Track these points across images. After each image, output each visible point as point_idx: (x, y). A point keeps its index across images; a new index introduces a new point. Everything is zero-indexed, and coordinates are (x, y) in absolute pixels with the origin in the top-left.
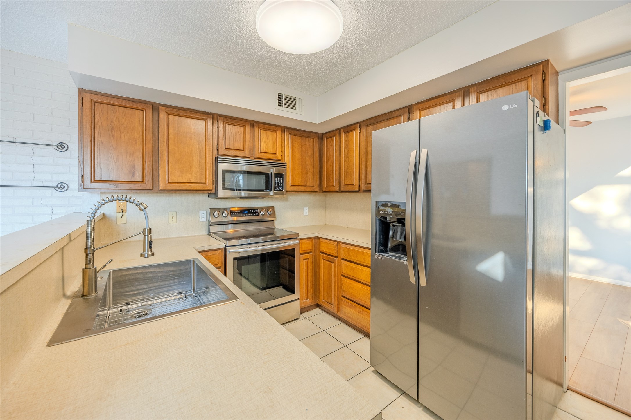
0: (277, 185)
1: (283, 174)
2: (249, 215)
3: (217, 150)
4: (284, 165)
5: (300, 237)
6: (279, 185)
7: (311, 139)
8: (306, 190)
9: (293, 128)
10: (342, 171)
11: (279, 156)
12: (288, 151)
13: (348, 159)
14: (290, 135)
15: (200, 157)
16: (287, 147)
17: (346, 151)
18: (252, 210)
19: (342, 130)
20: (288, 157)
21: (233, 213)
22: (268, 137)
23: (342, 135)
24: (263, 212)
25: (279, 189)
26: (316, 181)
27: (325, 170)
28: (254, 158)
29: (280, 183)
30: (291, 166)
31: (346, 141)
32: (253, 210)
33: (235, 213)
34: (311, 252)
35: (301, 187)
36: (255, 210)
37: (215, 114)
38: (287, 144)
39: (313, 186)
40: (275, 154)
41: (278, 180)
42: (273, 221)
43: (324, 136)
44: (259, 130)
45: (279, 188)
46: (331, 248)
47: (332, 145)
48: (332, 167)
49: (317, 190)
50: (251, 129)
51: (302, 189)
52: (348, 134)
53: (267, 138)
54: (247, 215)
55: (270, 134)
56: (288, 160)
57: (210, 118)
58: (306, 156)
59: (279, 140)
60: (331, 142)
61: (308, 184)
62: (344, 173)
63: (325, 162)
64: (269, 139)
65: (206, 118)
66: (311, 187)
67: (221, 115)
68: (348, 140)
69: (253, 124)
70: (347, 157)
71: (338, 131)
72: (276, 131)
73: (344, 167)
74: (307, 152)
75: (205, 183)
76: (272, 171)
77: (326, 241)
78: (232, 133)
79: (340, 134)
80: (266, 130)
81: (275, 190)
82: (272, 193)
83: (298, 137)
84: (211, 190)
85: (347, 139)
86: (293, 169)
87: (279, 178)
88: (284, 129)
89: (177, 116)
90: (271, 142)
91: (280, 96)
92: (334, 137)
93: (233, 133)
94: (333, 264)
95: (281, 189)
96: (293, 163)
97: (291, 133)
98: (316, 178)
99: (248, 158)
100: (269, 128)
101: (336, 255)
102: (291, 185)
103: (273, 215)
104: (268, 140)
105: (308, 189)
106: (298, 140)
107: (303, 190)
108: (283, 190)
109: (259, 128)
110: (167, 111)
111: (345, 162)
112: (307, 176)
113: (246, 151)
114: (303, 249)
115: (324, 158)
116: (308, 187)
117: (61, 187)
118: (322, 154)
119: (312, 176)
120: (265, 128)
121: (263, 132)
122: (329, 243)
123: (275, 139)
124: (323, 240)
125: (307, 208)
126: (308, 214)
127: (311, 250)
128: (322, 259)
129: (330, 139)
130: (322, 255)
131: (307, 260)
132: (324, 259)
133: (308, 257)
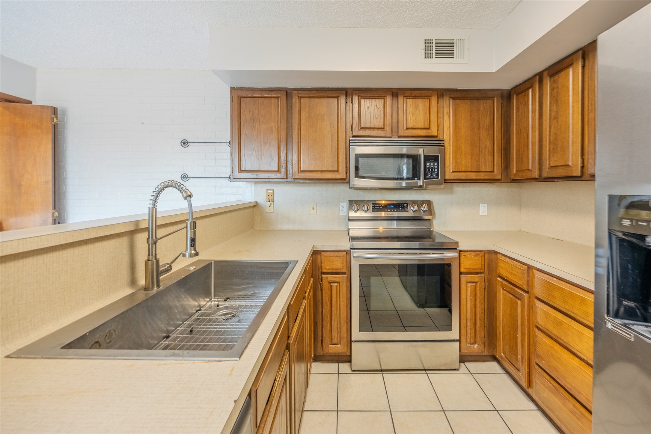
0: (429, 171)
1: (439, 156)
2: (395, 210)
3: (352, 130)
4: (440, 143)
5: (460, 248)
6: (432, 171)
7: (489, 101)
8: (478, 178)
9: (457, 89)
10: (544, 143)
11: (433, 131)
12: (448, 123)
13: (557, 121)
14: (451, 100)
15: (332, 141)
16: (446, 118)
17: (554, 108)
18: (399, 204)
19: (545, 74)
20: (448, 130)
21: (376, 208)
22: (417, 107)
23: (544, 82)
24: (414, 207)
25: (432, 177)
26: (498, 163)
27: (513, 147)
28: (399, 137)
29: (434, 169)
30: (453, 144)
31: (552, 90)
32: (401, 204)
33: (378, 208)
34: (482, 273)
35: (470, 173)
36: (404, 204)
37: (349, 89)
38: (447, 113)
39: (493, 172)
40: (429, 128)
41: (430, 165)
42: (430, 220)
43: (512, 92)
44: (405, 99)
45: (432, 175)
46: (516, 273)
47: (525, 105)
48: (526, 139)
49: (499, 177)
50: (394, 100)
51: (473, 176)
52: (556, 77)
53: (416, 109)
54: (392, 210)
55: (420, 102)
56: (447, 136)
57: (342, 94)
58: (479, 126)
59: (434, 110)
60: (524, 99)
61: (483, 169)
62: (550, 147)
63: (513, 133)
64: (419, 110)
65: (338, 95)
66: (487, 173)
67: (356, 88)
68: (558, 87)
69: (395, 93)
70: (556, 118)
71: (537, 77)
72: (429, 98)
73: (550, 136)
74: (481, 121)
75: (337, 171)
76: (421, 151)
77: (508, 259)
78: (368, 108)
79: (541, 82)
80: (415, 97)
81: (425, 178)
82: (420, 183)
83: (465, 100)
84: (344, 180)
85: (555, 85)
86: (457, 149)
87: (432, 162)
88: (441, 93)
89: (309, 98)
90: (422, 113)
91: (428, 43)
92: (530, 91)
93: (370, 109)
94: (519, 302)
95: (436, 177)
96: (457, 139)
97: (453, 96)
98: (498, 160)
99: (391, 137)
100: (418, 95)
101: (525, 287)
102: (453, 172)
103: (430, 211)
104: (417, 110)
105: (482, 176)
106: (465, 106)
107: (473, 178)
108: (438, 178)
109: (404, 97)
110: (300, 95)
111: (550, 127)
112: (481, 156)
113: (387, 129)
114: (468, 267)
115: (512, 127)
116: (483, 173)
118: (508, 122)
119: (490, 156)
120: (413, 95)
121: (410, 101)
122: (512, 264)
123: (428, 108)
124: (503, 258)
125: (486, 205)
126: (486, 214)
127: (481, 269)
128: (501, 289)
129: (524, 94)
130: (501, 282)
131: (474, 284)
132: (503, 289)
133: (476, 280)
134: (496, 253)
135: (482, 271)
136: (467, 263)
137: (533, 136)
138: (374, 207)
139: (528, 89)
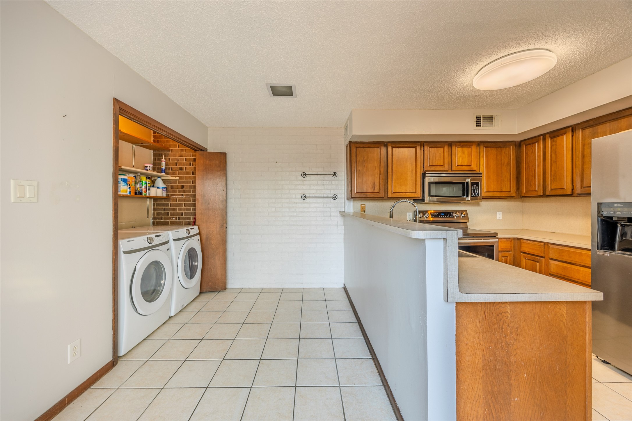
0: (473, 192)
1: (479, 182)
2: (446, 216)
3: (424, 167)
4: (480, 174)
5: (499, 236)
6: (475, 192)
7: (507, 148)
8: (501, 196)
9: (487, 141)
11: (474, 167)
12: (483, 162)
14: (484, 148)
15: (412, 174)
16: (481, 159)
18: (447, 213)
19: (547, 136)
20: (483, 167)
21: (433, 215)
22: (463, 153)
23: (546, 140)
24: (458, 215)
25: (475, 195)
26: (513, 187)
27: (524, 176)
28: (452, 171)
29: (476, 190)
30: (486, 175)
31: (552, 146)
32: (449, 213)
33: (435, 215)
34: (510, 251)
35: (496, 193)
36: (450, 212)
37: (421, 142)
38: (482, 156)
39: (510, 192)
40: (471, 165)
41: (474, 188)
42: (466, 222)
43: (522, 143)
44: (456, 148)
45: (475, 194)
46: (535, 248)
47: (533, 152)
48: (533, 172)
49: (514, 195)
50: (449, 148)
51: (498, 194)
52: (554, 139)
53: (463, 154)
54: (444, 216)
55: (466, 150)
56: (483, 169)
57: (418, 145)
58: (502, 164)
59: (474, 154)
60: (532, 148)
61: (504, 190)
62: (551, 178)
63: (523, 168)
64: (465, 154)
65: (415, 146)
66: (507, 192)
67: (426, 141)
68: (555, 145)
69: (450, 144)
70: (555, 162)
71: (542, 136)
72: (470, 146)
73: (551, 172)
74: (502, 160)
75: (415, 192)
76: (469, 180)
77: (529, 241)
78: (434, 153)
79: (544, 140)
80: (462, 146)
81: (472, 196)
82: (468, 199)
83: (493, 148)
84: (419, 197)
86: (488, 178)
87: (475, 186)
88: (479, 144)
89: (398, 148)
90: (466, 156)
91: (478, 118)
92: (537, 143)
93: (435, 154)
94: (538, 263)
95: (477, 195)
96: (488, 172)
97: (485, 145)
98: (513, 184)
99: (447, 171)
100: (464, 145)
101: (543, 255)
102: (486, 192)
103: (466, 217)
104: (464, 155)
105: (503, 195)
106: (493, 151)
107: (498, 196)
108: (479, 196)
109: (455, 146)
110: (392, 146)
111: (551, 167)
112: (503, 182)
113: (445, 166)
114: (502, 248)
115: (522, 164)
116: (504, 193)
117: (334, 197)
118: (520, 161)
119: (508, 182)
120: (461, 145)
121: (459, 149)
122: (532, 243)
123: (470, 153)
124: (525, 241)
125: (501, 213)
126: (501, 218)
127: (510, 249)
128: (524, 259)
129: (531, 145)
130: (524, 255)
131: (506, 258)
132: (525, 259)
133: (507, 256)
134: (519, 239)
135: (510, 250)
136: (503, 245)
137: (538, 171)
138: (432, 214)
139: (535, 143)
